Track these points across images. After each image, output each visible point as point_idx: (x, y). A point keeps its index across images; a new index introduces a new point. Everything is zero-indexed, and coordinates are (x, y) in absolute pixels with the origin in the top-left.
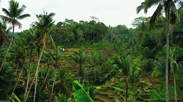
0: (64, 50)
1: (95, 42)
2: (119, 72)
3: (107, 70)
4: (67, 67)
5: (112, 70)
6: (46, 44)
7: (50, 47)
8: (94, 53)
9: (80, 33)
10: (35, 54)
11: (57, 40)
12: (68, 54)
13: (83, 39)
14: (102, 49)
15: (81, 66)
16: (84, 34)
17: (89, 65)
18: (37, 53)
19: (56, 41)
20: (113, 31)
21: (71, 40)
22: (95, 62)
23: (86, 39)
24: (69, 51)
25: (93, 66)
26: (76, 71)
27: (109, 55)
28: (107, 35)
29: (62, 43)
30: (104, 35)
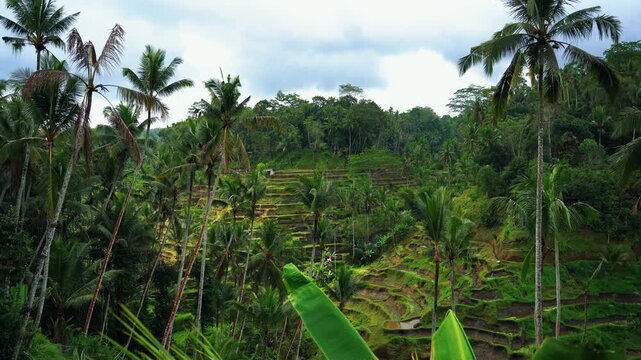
0: (272, 173)
1: (353, 153)
2: (416, 230)
3: (384, 226)
4: (281, 218)
5: (398, 227)
6: (228, 159)
7: (237, 165)
8: (351, 182)
9: (315, 128)
10: (201, 182)
11: (254, 146)
12: (283, 185)
13: (322, 145)
14: (372, 171)
15: (317, 215)
16: (326, 132)
17: (337, 211)
18: (206, 181)
19: (252, 150)
20: (401, 123)
21: (290, 148)
22: (353, 205)
23: (330, 145)
24: (285, 177)
25: (349, 215)
26: (305, 229)
27: (391, 186)
28: (384, 133)
29: (267, 155)
30: (377, 133)
